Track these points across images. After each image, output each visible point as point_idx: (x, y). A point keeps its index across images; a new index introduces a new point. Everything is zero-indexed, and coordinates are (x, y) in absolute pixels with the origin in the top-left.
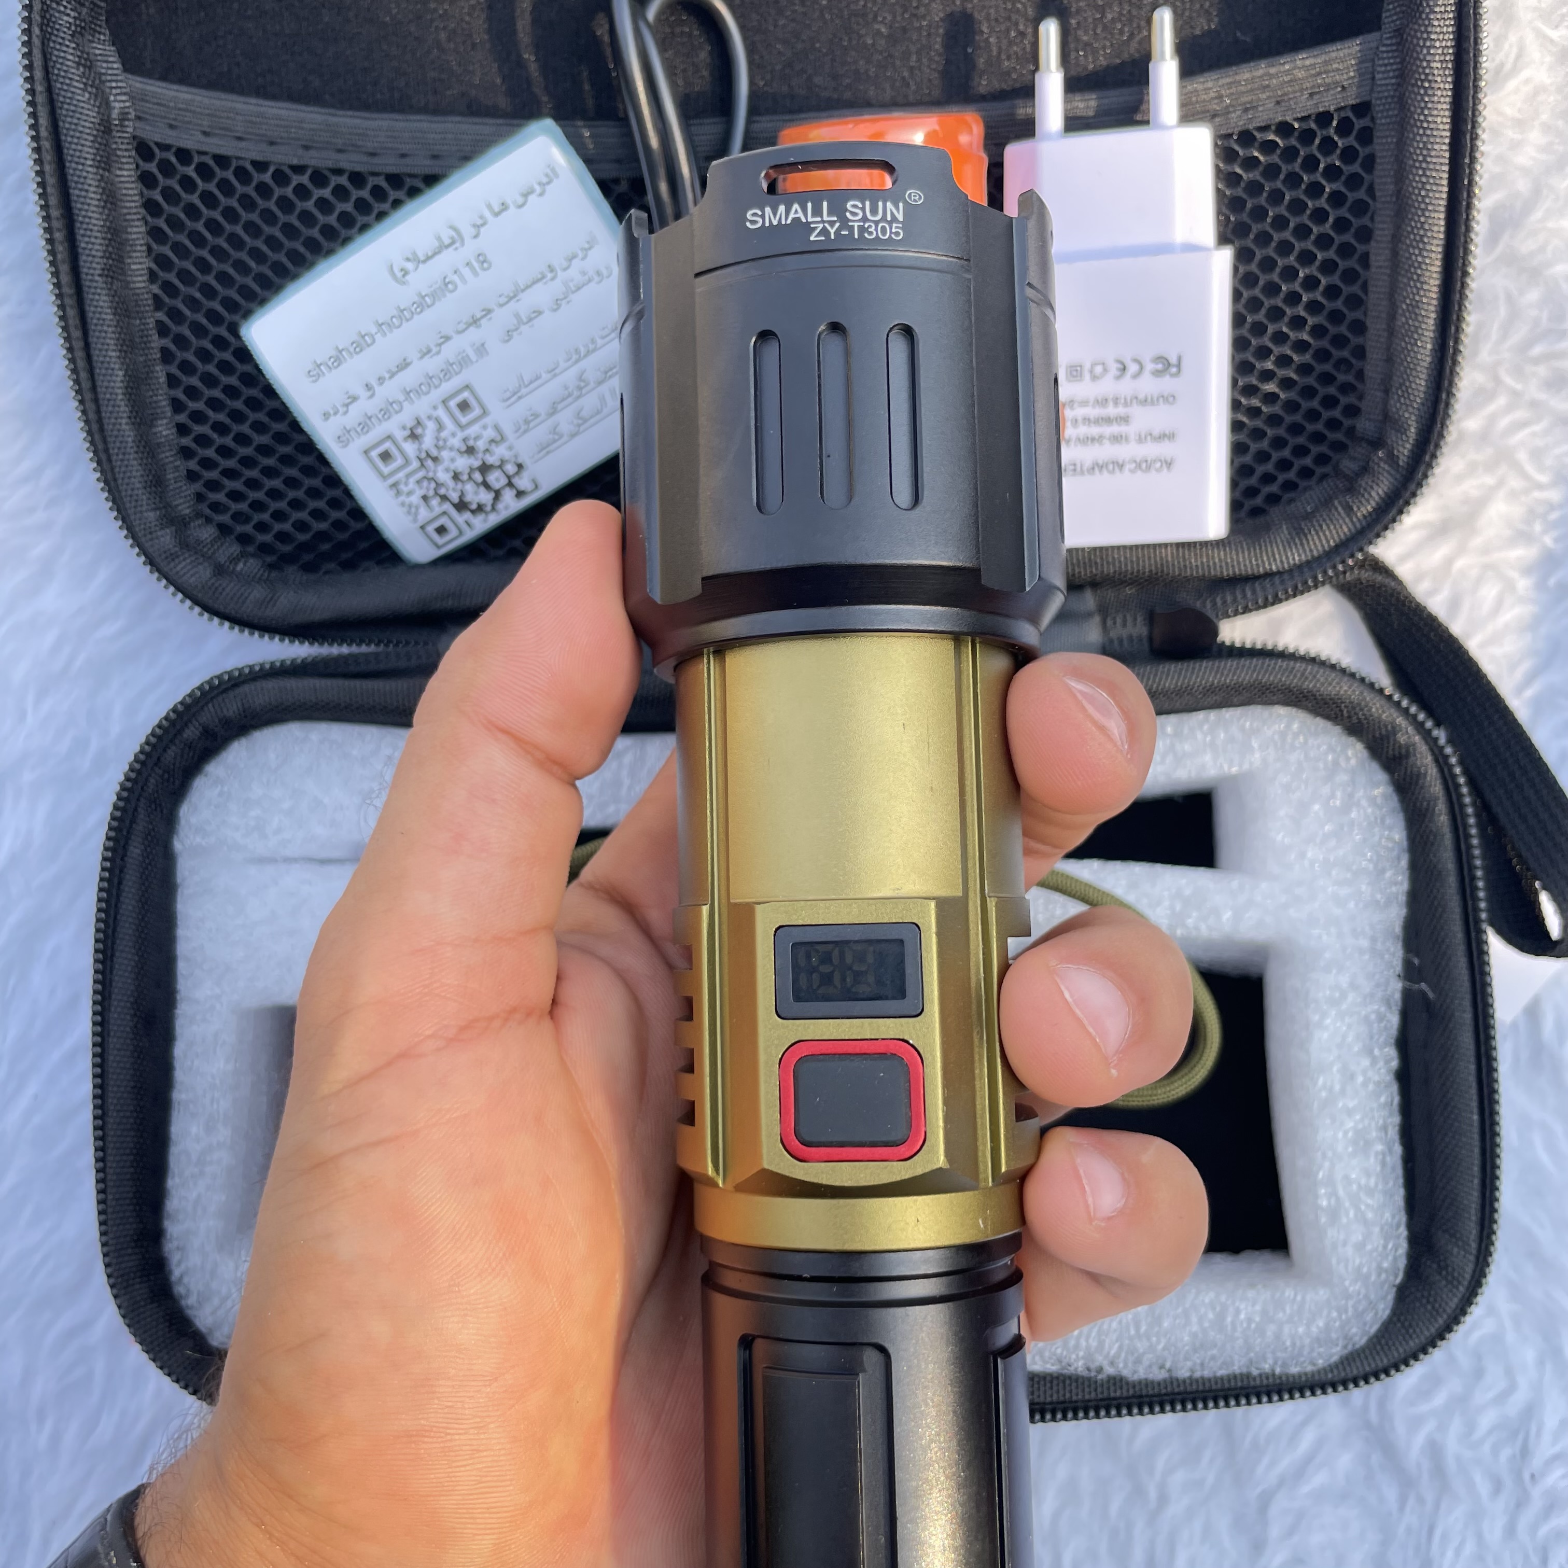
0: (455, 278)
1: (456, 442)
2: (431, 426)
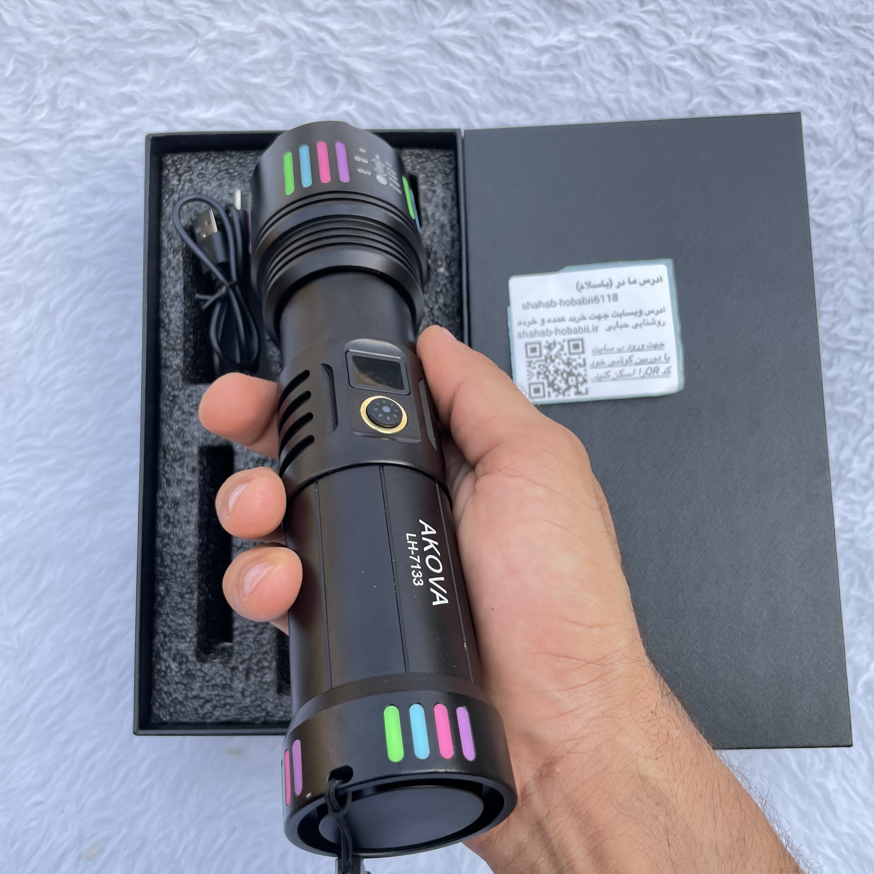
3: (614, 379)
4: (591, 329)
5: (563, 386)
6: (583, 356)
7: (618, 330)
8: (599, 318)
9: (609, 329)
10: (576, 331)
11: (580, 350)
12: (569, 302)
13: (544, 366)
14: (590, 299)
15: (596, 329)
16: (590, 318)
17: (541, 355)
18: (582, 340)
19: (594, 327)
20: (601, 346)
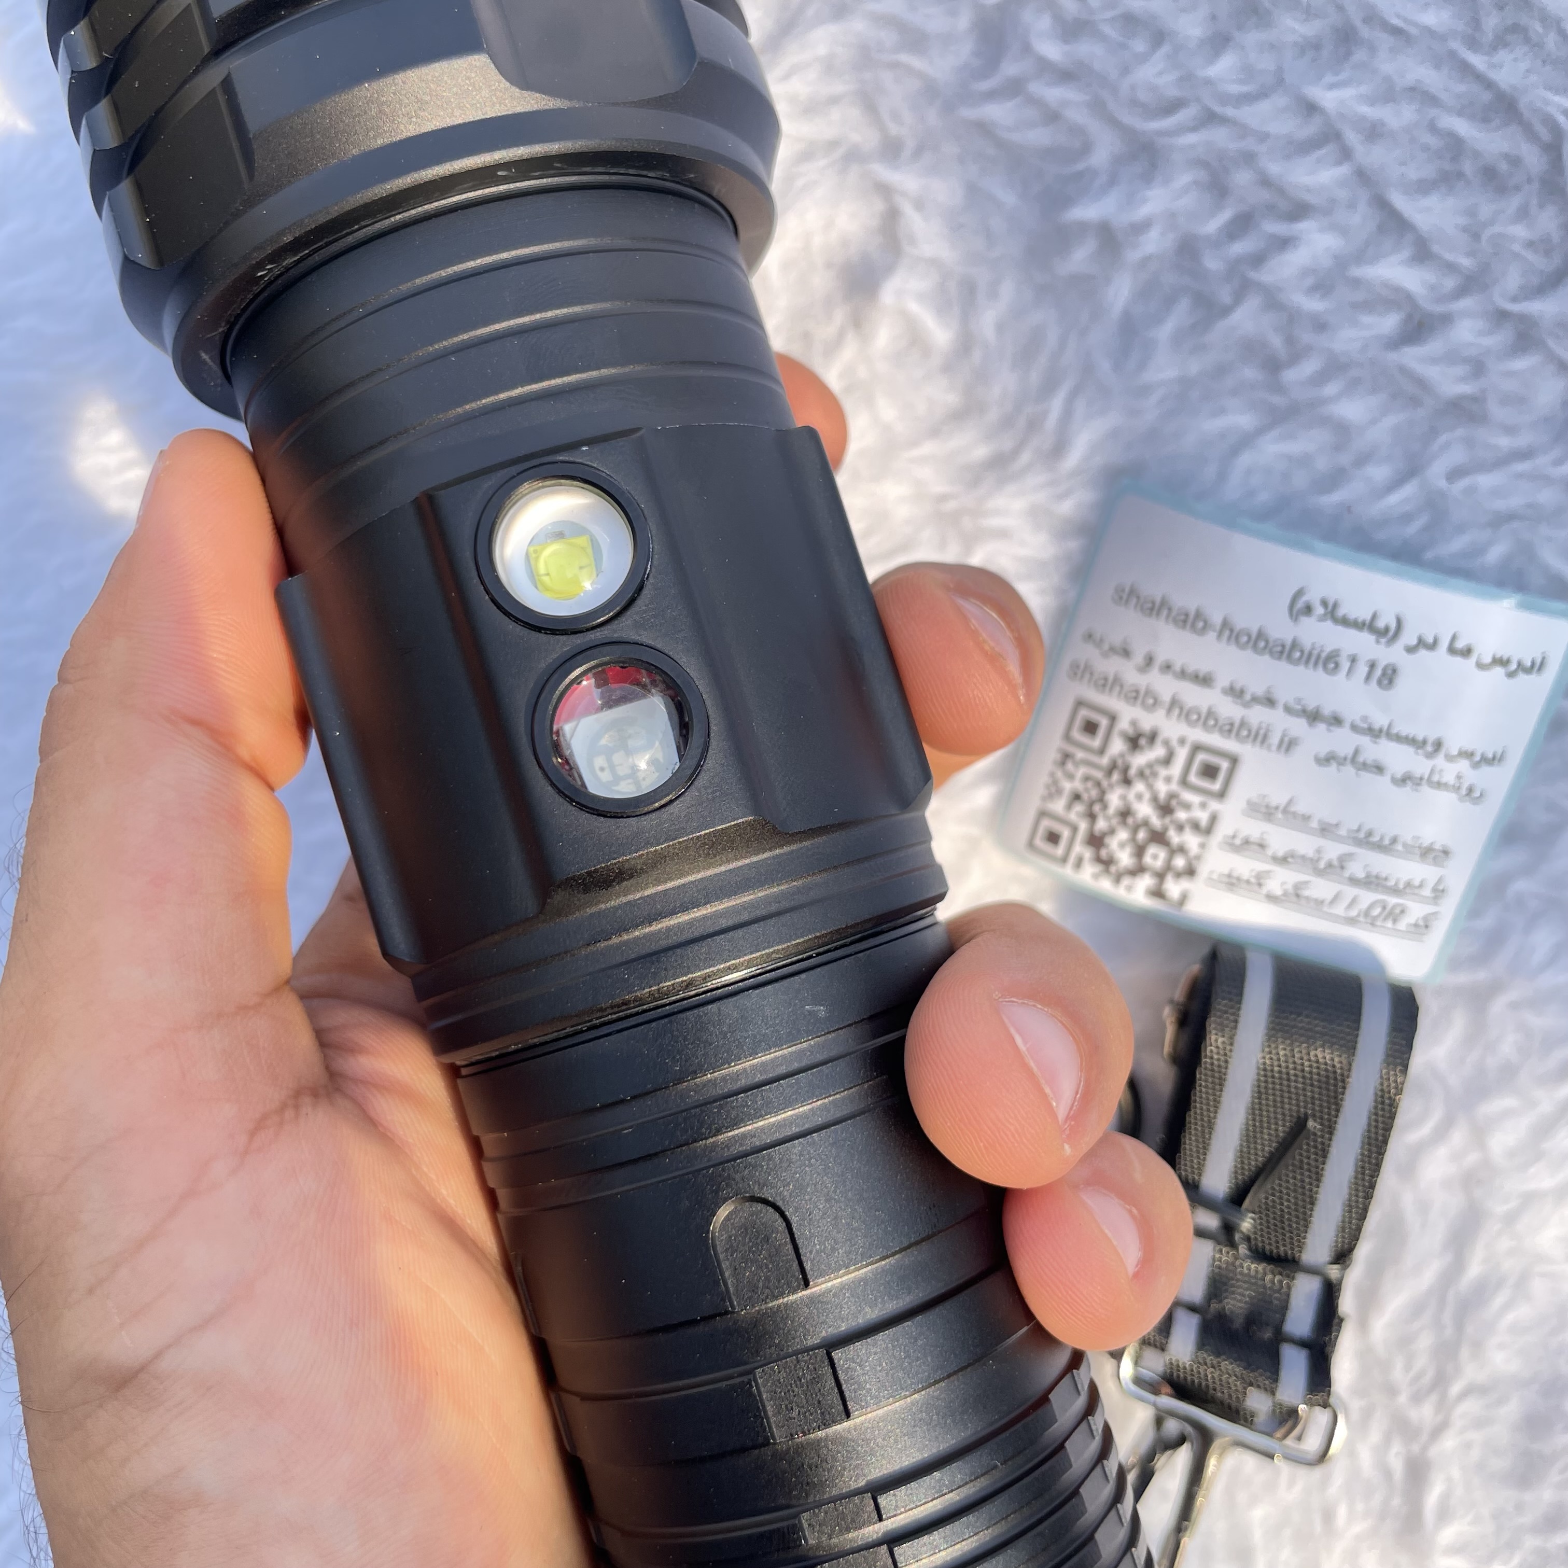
3: (1271, 898)
4: (1275, 739)
5: (1125, 858)
6: (1214, 805)
7: (1349, 770)
8: (1314, 717)
9: (1328, 759)
10: (1230, 729)
11: (1217, 786)
12: (1249, 637)
13: (1098, 784)
14: (1315, 652)
15: (1288, 745)
16: (1288, 710)
17: (1102, 751)
18: (1234, 760)
19: (1286, 739)
20: (1278, 798)
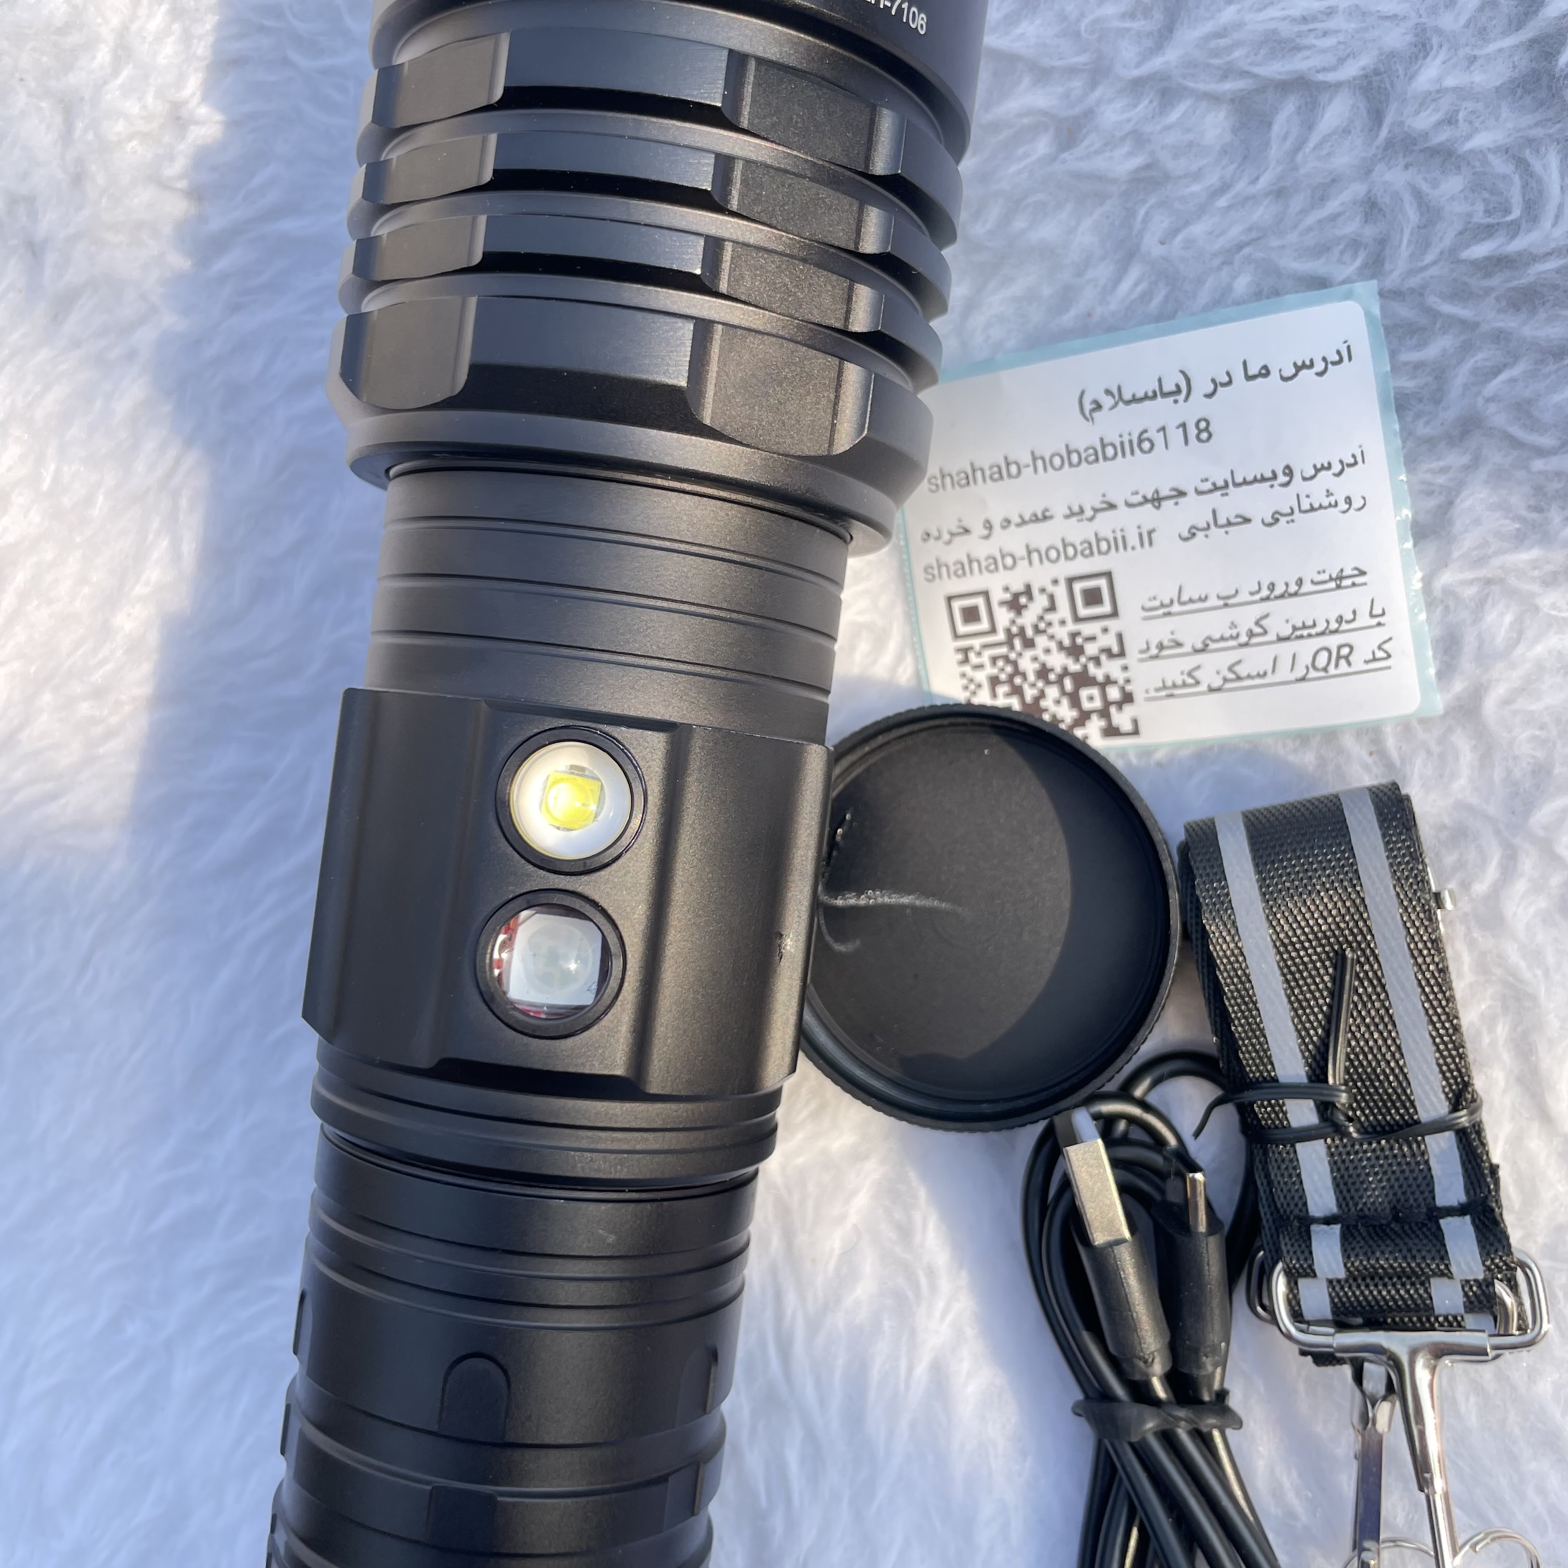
0: (1158, 438)
1: (1062, 634)
2: (1041, 602)
